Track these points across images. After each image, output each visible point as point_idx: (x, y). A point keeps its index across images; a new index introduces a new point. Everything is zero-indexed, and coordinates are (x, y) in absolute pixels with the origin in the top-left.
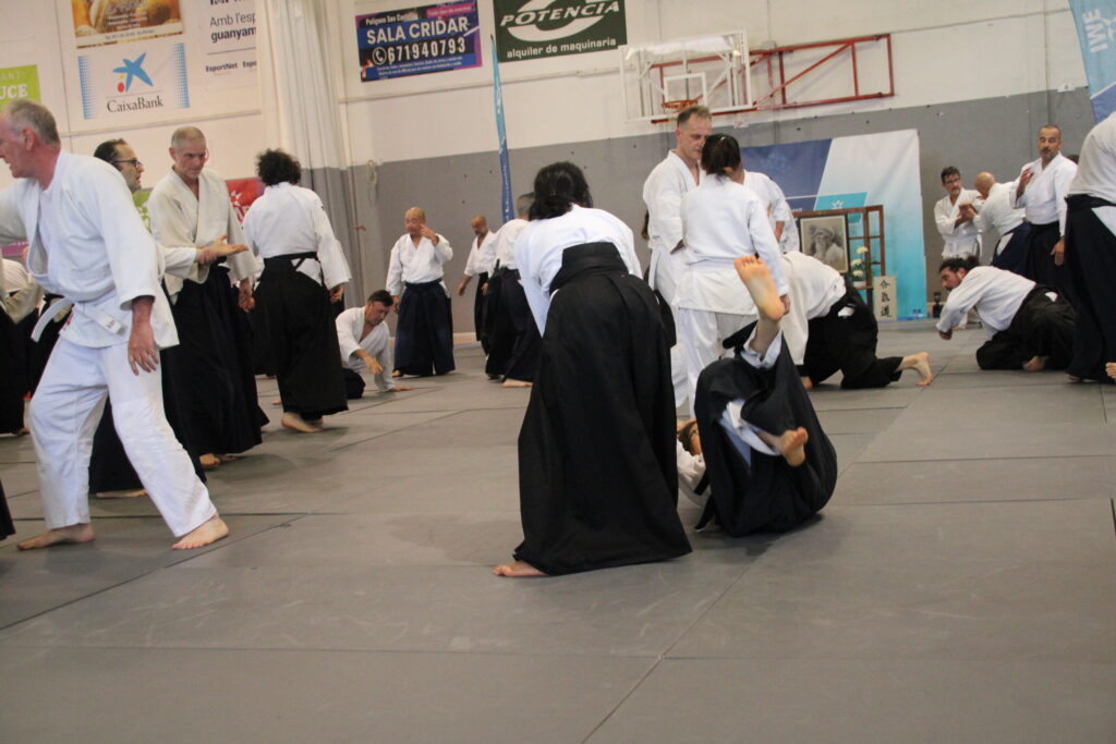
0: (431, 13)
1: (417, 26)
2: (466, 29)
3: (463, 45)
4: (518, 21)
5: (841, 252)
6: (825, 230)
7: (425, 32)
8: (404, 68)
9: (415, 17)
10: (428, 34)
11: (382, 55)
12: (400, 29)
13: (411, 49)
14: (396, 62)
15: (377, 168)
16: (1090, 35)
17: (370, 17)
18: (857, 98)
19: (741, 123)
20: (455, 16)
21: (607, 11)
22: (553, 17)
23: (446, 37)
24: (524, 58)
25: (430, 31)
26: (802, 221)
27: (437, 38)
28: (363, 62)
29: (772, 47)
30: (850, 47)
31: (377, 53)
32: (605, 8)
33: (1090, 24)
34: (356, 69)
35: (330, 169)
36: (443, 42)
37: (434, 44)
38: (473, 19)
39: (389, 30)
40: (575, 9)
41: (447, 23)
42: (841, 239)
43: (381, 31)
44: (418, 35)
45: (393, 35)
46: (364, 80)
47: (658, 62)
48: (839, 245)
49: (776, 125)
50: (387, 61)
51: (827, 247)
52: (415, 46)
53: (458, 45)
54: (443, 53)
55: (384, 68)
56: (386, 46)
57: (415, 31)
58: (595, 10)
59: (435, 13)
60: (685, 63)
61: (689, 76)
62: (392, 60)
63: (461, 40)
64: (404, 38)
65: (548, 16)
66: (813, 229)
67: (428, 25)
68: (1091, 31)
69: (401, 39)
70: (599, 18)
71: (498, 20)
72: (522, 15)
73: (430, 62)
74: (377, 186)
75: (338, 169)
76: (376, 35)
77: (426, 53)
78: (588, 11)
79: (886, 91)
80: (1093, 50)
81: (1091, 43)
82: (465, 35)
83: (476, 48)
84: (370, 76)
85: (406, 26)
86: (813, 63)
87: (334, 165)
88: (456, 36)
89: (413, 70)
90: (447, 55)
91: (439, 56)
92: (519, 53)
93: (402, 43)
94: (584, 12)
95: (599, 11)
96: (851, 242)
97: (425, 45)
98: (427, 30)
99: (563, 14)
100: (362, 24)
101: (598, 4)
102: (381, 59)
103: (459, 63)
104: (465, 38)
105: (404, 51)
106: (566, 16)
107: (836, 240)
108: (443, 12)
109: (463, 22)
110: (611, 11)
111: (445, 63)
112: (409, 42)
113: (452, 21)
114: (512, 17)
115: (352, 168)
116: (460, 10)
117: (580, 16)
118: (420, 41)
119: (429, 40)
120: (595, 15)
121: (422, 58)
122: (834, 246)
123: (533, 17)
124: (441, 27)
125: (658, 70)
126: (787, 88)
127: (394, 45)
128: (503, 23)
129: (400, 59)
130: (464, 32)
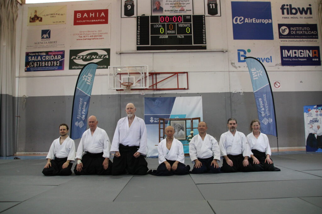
0: (50, 53)
1: (45, 57)
2: (60, 59)
3: (59, 63)
4: (77, 58)
5: (184, 133)
6: (178, 125)
7: (47, 58)
8: (39, 69)
9: (45, 54)
10: (48, 59)
11: (32, 64)
12: (39, 57)
13: (42, 63)
14: (37, 67)
15: (26, 98)
16: (253, 75)
17: (31, 53)
18: (178, 89)
19: (143, 93)
20: (57, 55)
21: (104, 58)
22: (88, 58)
23: (54, 61)
24: (77, 69)
25: (49, 58)
26: (171, 121)
27: (51, 61)
28: (26, 66)
29: (154, 72)
30: (177, 75)
31: (31, 63)
32: (104, 57)
33: (253, 72)
34: (24, 68)
35: (8, 95)
36: (53, 62)
37: (50, 62)
38: (63, 56)
39: (36, 57)
40: (95, 56)
41: (54, 57)
42: (184, 128)
43: (33, 57)
44: (45, 59)
45: (37, 59)
46: (26, 71)
47: (119, 73)
48: (183, 130)
49: (154, 95)
50: (34, 66)
51: (179, 130)
52: (44, 63)
53: (57, 63)
54: (52, 65)
55: (33, 68)
56: (34, 62)
57: (44, 58)
58: (101, 57)
59: (51, 53)
60: (128, 74)
61: (129, 77)
62: (35, 66)
63: (58, 62)
64: (40, 60)
65: (86, 57)
66: (175, 124)
67: (48, 56)
68: (253, 74)
69: (39, 60)
70: (102, 59)
71: (70, 57)
72: (78, 56)
73: (48, 68)
74: (26, 103)
75: (12, 96)
76: (31, 58)
77: (47, 65)
78: (99, 57)
79: (186, 88)
80: (254, 79)
81: (254, 77)
82: (60, 61)
83: (62, 65)
84: (28, 70)
85: (41, 56)
86: (165, 78)
87: (10, 94)
88: (57, 61)
89: (42, 69)
90: (53, 66)
91: (51, 66)
92: (76, 67)
93: (39, 61)
94: (97, 57)
95: (102, 57)
96: (187, 129)
97: (47, 62)
98: (48, 58)
99: (91, 57)
100: (27, 55)
101: (102, 55)
102: (32, 65)
103: (57, 69)
104: (59, 61)
105: (40, 64)
106: (92, 58)
107: (182, 129)
108: (54, 53)
109: (60, 57)
110: (106, 58)
111: (52, 68)
112: (42, 61)
113: (56, 56)
114: (75, 57)
115: (18, 97)
116: (59, 53)
117: (96, 58)
118: (45, 61)
119: (48, 61)
120: (101, 58)
121: (45, 66)
122: (181, 130)
123: (81, 57)
124: (52, 58)
125: (119, 75)
126: (157, 84)
127: (37, 62)
128: (72, 58)
129: (38, 66)
130: (60, 60)
